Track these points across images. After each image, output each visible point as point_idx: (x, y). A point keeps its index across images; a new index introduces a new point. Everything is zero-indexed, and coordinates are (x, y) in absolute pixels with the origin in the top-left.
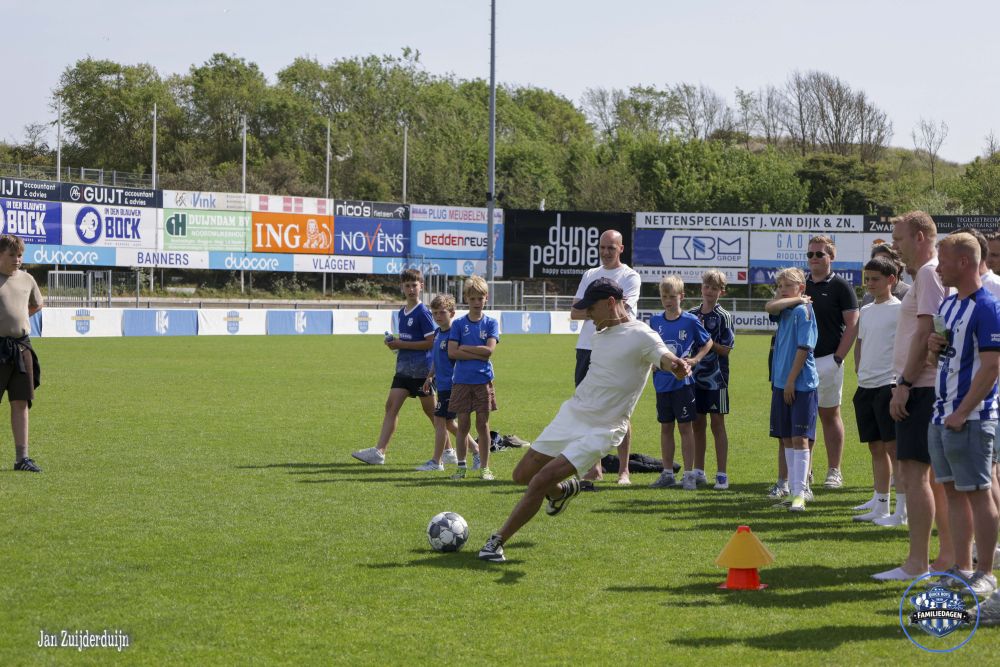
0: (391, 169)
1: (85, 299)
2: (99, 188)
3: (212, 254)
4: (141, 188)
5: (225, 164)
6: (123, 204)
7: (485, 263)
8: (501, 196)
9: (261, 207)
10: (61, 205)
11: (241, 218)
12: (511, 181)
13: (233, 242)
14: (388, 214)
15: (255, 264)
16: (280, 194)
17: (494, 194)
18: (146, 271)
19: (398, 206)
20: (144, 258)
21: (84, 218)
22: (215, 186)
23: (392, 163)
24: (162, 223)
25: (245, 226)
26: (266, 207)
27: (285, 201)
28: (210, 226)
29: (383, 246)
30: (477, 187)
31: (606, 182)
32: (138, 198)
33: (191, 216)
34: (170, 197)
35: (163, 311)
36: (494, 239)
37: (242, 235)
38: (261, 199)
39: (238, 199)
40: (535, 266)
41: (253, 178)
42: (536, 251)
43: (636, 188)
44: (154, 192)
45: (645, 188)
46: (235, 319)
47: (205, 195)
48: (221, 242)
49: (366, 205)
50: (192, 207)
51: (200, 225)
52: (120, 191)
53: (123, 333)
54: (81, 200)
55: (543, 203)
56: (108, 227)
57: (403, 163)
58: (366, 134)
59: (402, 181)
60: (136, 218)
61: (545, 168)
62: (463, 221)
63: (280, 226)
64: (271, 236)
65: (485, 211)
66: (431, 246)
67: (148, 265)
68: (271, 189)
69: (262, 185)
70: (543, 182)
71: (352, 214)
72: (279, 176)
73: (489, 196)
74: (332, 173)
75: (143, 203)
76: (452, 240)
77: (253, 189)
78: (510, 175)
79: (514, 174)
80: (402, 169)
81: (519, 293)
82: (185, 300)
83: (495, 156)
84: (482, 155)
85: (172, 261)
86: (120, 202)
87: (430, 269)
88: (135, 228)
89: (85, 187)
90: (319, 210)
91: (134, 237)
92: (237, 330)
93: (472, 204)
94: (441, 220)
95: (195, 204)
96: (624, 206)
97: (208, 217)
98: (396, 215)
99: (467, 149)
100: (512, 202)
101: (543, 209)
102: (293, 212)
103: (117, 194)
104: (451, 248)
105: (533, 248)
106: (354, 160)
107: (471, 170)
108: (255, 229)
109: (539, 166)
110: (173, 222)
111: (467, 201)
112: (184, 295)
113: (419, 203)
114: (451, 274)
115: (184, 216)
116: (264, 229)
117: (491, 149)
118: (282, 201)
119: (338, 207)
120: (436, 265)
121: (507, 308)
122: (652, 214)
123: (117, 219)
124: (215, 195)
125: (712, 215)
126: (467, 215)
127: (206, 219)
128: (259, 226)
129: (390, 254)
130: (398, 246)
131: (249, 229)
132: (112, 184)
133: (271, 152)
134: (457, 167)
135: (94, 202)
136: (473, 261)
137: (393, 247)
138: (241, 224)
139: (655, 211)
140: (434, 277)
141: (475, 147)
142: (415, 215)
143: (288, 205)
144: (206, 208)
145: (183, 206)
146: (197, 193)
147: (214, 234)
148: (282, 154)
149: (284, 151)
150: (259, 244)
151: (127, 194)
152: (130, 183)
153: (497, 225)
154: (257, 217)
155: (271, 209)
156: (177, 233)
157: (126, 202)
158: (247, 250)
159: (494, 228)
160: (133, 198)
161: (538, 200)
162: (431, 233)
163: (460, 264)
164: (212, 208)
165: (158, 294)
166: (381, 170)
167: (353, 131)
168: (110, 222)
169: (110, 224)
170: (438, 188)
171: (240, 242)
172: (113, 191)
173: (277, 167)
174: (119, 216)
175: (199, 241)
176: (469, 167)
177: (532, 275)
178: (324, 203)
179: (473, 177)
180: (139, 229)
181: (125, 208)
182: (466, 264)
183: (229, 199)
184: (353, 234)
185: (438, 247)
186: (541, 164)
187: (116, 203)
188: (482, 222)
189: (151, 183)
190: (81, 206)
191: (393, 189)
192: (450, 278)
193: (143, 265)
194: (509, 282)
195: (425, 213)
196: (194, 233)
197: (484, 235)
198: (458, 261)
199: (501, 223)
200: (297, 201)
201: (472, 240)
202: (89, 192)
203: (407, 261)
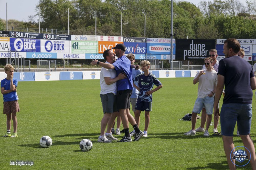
0: (141, 27)
1: (48, 69)
2: (52, 35)
3: (86, 54)
4: (64, 34)
5: (89, 27)
6: (59, 39)
7: (170, 55)
8: (175, 35)
9: (101, 40)
10: (40, 40)
11: (95, 43)
12: (178, 30)
13: (92, 50)
14: (140, 41)
15: (99, 57)
16: (107, 36)
17: (172, 34)
18: (66, 60)
19: (143, 39)
20: (66, 56)
21: (47, 44)
22: (87, 33)
23: (141, 25)
24: (71, 45)
25: (96, 46)
26: (102, 40)
27: (109, 37)
28: (85, 46)
29: (138, 51)
30: (167, 32)
31: (207, 30)
32: (63, 38)
33: (80, 43)
34: (73, 37)
35: (72, 72)
36: (173, 48)
37: (95, 48)
38: (101, 37)
39: (94, 37)
40: (185, 56)
41: (98, 31)
42: (186, 52)
43: (217, 32)
44: (69, 35)
45: (219, 31)
46: (94, 74)
47: (84, 36)
48: (89, 51)
49: (133, 38)
50: (80, 40)
51: (83, 45)
52: (58, 36)
53: (60, 79)
54: (47, 39)
55: (188, 37)
56: (54, 47)
57: (144, 25)
58: (133, 17)
59: (144, 31)
60: (63, 44)
61: (188, 25)
62: (163, 43)
63: (107, 45)
64: (104, 48)
65: (170, 39)
66: (153, 51)
67: (67, 58)
68: (104, 34)
69: (101, 33)
70: (188, 30)
71: (129, 41)
72: (107, 30)
73: (171, 35)
74: (123, 28)
75: (65, 39)
76: (160, 49)
77: (98, 34)
78: (177, 28)
79: (179, 28)
80: (144, 27)
81: (181, 65)
82: (78, 69)
83: (173, 22)
84: (168, 22)
85: (74, 57)
86: (58, 39)
87: (153, 58)
88: (63, 47)
89: (47, 34)
90: (119, 40)
91: (62, 49)
92: (94, 78)
93: (166, 37)
94: (156, 42)
95: (81, 39)
96: (213, 37)
97: (85, 43)
98: (142, 41)
99: (164, 20)
100: (178, 37)
101: (188, 39)
102: (111, 41)
103: (57, 36)
104: (159, 51)
105: (185, 51)
106: (129, 24)
107: (165, 26)
108: (99, 46)
109: (186, 25)
110: (74, 45)
111: (164, 37)
112: (78, 67)
113: (149, 38)
114: (159, 59)
115: (77, 43)
116: (102, 46)
117: (172, 20)
118: (107, 37)
119: (125, 39)
120: (155, 56)
121: (177, 70)
122: (222, 40)
123: (57, 44)
124: (87, 36)
125: (240, 40)
126: (164, 41)
127: (84, 43)
128: (101, 45)
129: (141, 53)
130: (143, 51)
131: (98, 46)
132: (55, 33)
133: (103, 23)
134: (161, 26)
135: (50, 39)
136: (166, 55)
137: (142, 51)
138: (95, 45)
139: (223, 39)
140: (154, 60)
141: (166, 20)
142: (148, 41)
143: (110, 39)
144: (84, 40)
145: (77, 40)
146: (81, 36)
147: (87, 48)
148: (107, 23)
149: (107, 22)
150: (101, 51)
151: (60, 36)
152: (61, 33)
153: (174, 44)
154: (100, 43)
155: (104, 40)
156: (76, 48)
157: (60, 39)
158: (97, 53)
159: (173, 45)
160: (62, 38)
161: (186, 36)
162: (153, 47)
163: (162, 56)
164: (86, 40)
165: (70, 67)
166: (137, 28)
167: (129, 15)
168: (55, 45)
169: (55, 46)
170: (155, 32)
171: (95, 51)
172: (56, 35)
173: (105, 27)
174: (58, 43)
175: (82, 50)
176: (164, 25)
177: (184, 59)
178: (120, 38)
179: (166, 29)
180: (64, 47)
181: (60, 41)
182: (164, 56)
183: (91, 37)
184: (129, 47)
185: (155, 51)
186: (187, 25)
187: (57, 39)
188: (169, 43)
189: (67, 33)
190: (46, 40)
191: (141, 33)
192: (159, 60)
193: (66, 58)
194: (178, 61)
195: (151, 40)
196: (81, 48)
197: (170, 47)
198: (162, 55)
199: (175, 43)
200: (112, 37)
201: (166, 48)
202: (49, 36)
203: (146, 55)
